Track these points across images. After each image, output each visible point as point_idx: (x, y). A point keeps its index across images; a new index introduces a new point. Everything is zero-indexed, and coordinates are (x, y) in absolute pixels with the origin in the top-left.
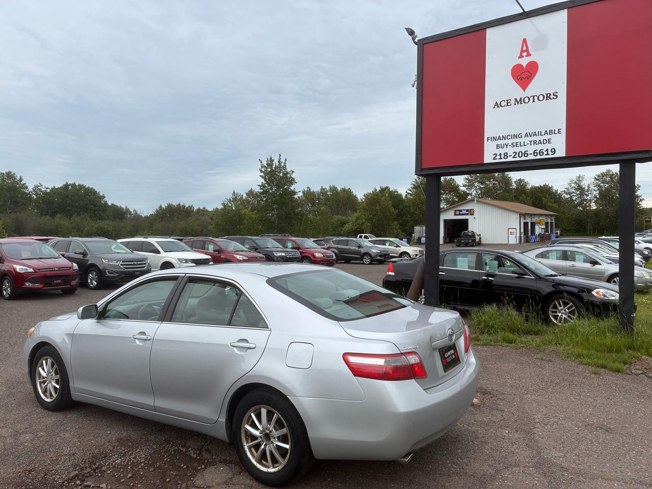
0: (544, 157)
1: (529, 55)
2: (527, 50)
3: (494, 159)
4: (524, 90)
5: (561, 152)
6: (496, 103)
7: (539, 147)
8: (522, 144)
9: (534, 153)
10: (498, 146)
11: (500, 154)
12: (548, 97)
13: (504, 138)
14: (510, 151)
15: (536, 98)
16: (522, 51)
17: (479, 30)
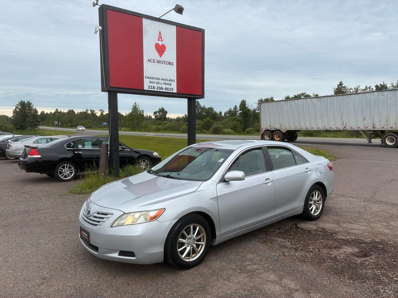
0: (169, 91)
1: (162, 40)
2: (161, 38)
3: (149, 88)
4: (161, 57)
5: (175, 91)
6: (149, 59)
7: (167, 86)
8: (160, 83)
9: (165, 89)
10: (150, 82)
11: (151, 86)
12: (170, 63)
13: (153, 78)
14: (156, 85)
15: (165, 62)
16: (159, 38)
17: (140, 17)
